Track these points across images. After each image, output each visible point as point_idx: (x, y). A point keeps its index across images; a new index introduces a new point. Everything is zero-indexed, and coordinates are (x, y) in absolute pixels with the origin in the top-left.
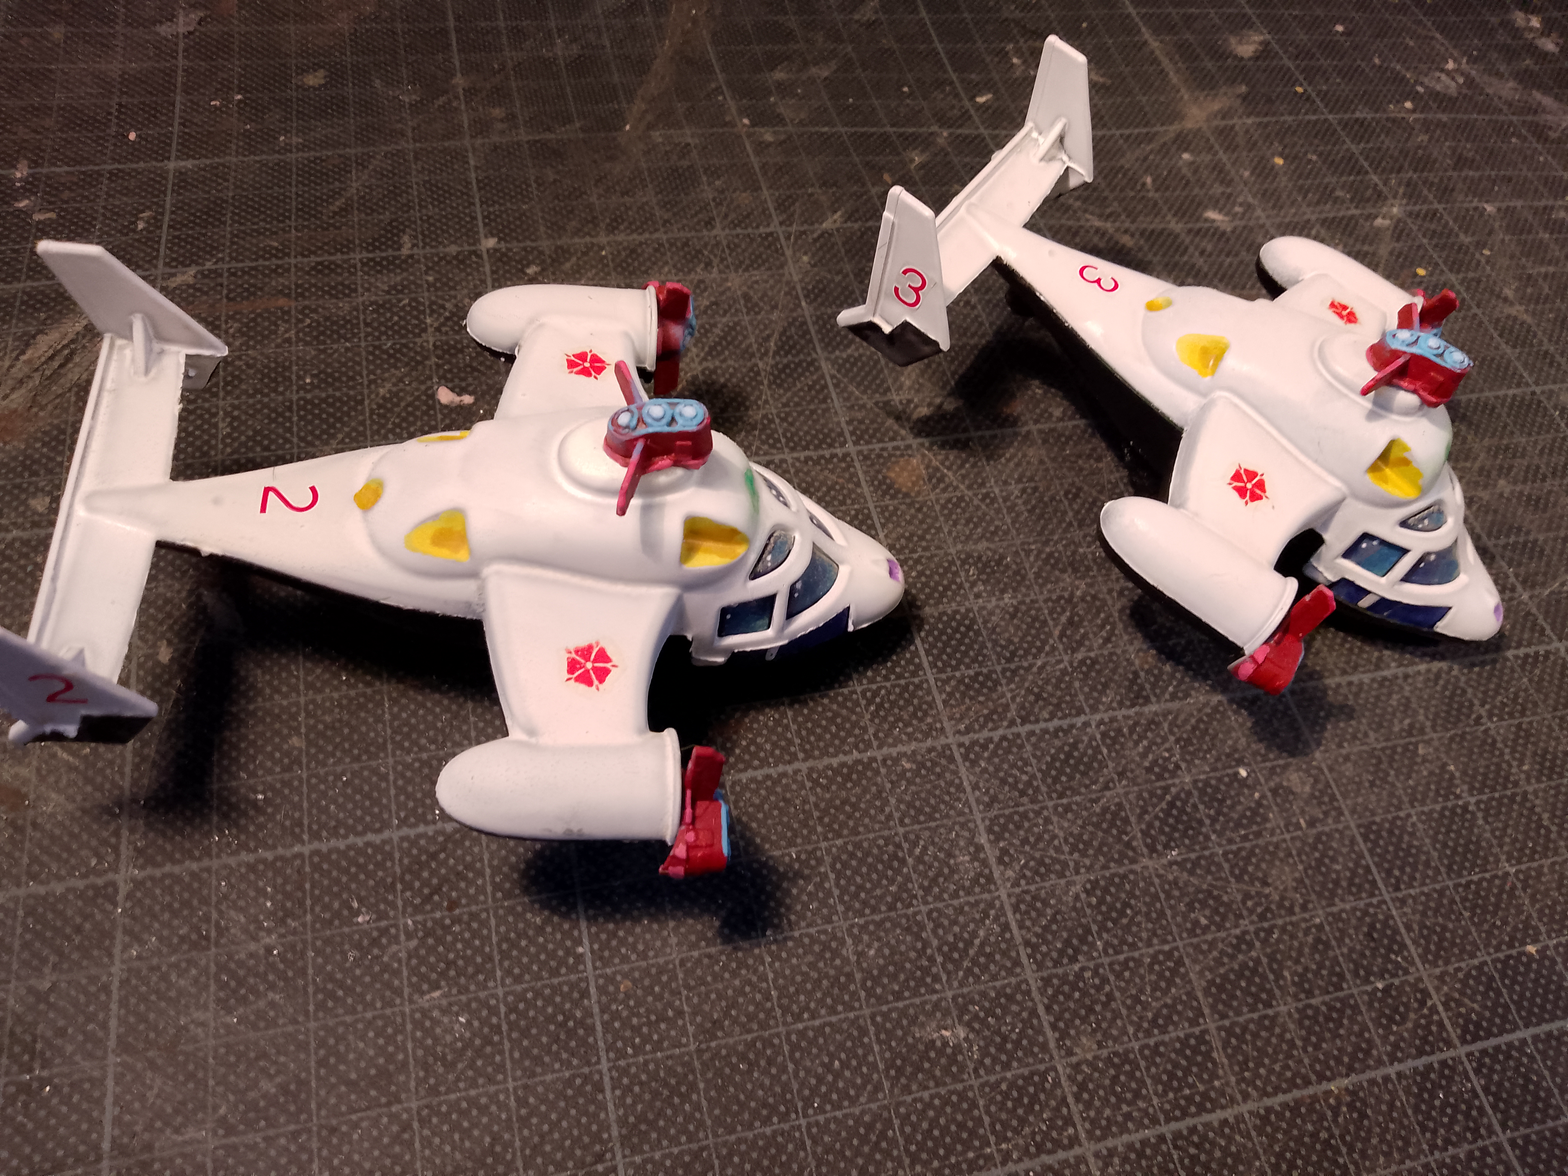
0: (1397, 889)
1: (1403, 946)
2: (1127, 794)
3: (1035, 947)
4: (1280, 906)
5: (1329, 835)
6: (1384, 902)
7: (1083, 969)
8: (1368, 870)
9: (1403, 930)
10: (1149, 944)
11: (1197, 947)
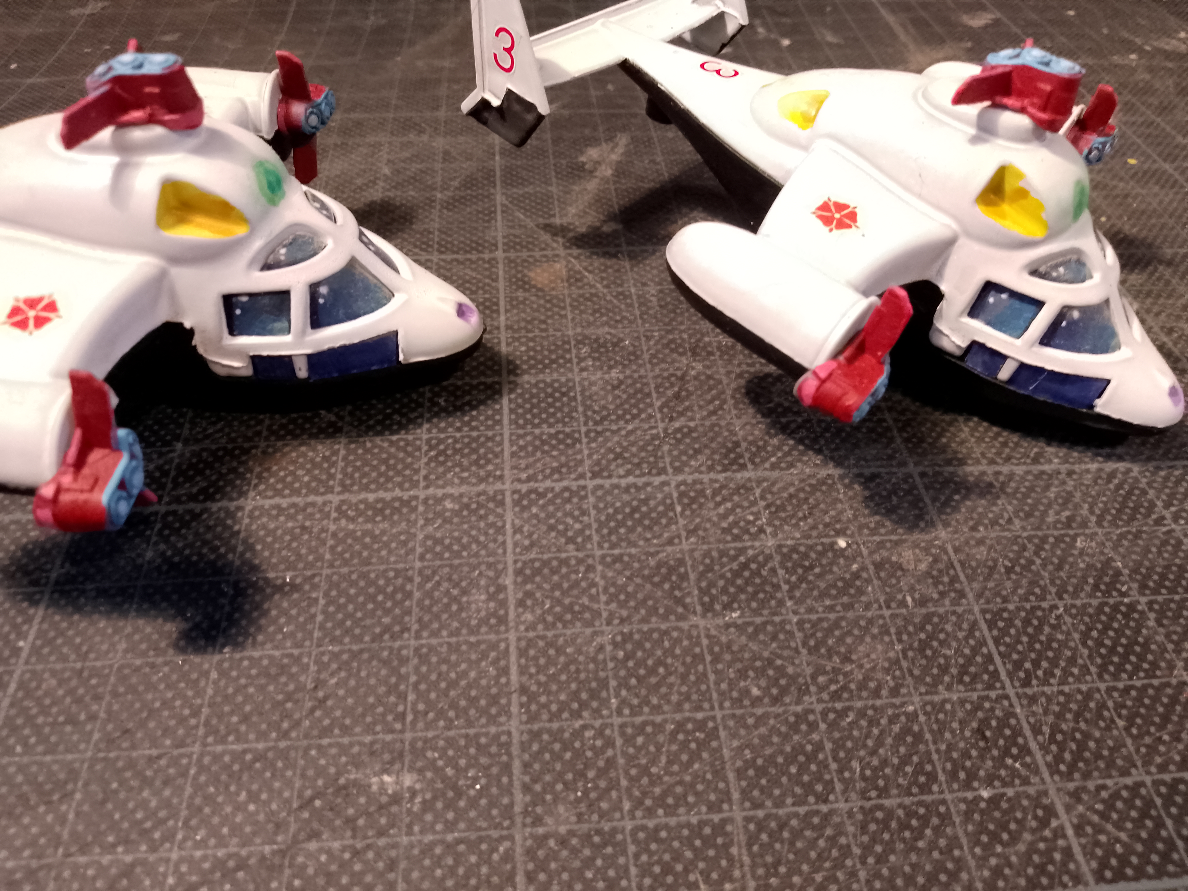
0: (1026, 683)
1: (1025, 750)
2: (692, 551)
3: (532, 697)
4: (862, 686)
5: (943, 618)
6: (1007, 697)
7: (584, 727)
8: (989, 659)
9: (1028, 732)
10: (678, 708)
11: (741, 721)
